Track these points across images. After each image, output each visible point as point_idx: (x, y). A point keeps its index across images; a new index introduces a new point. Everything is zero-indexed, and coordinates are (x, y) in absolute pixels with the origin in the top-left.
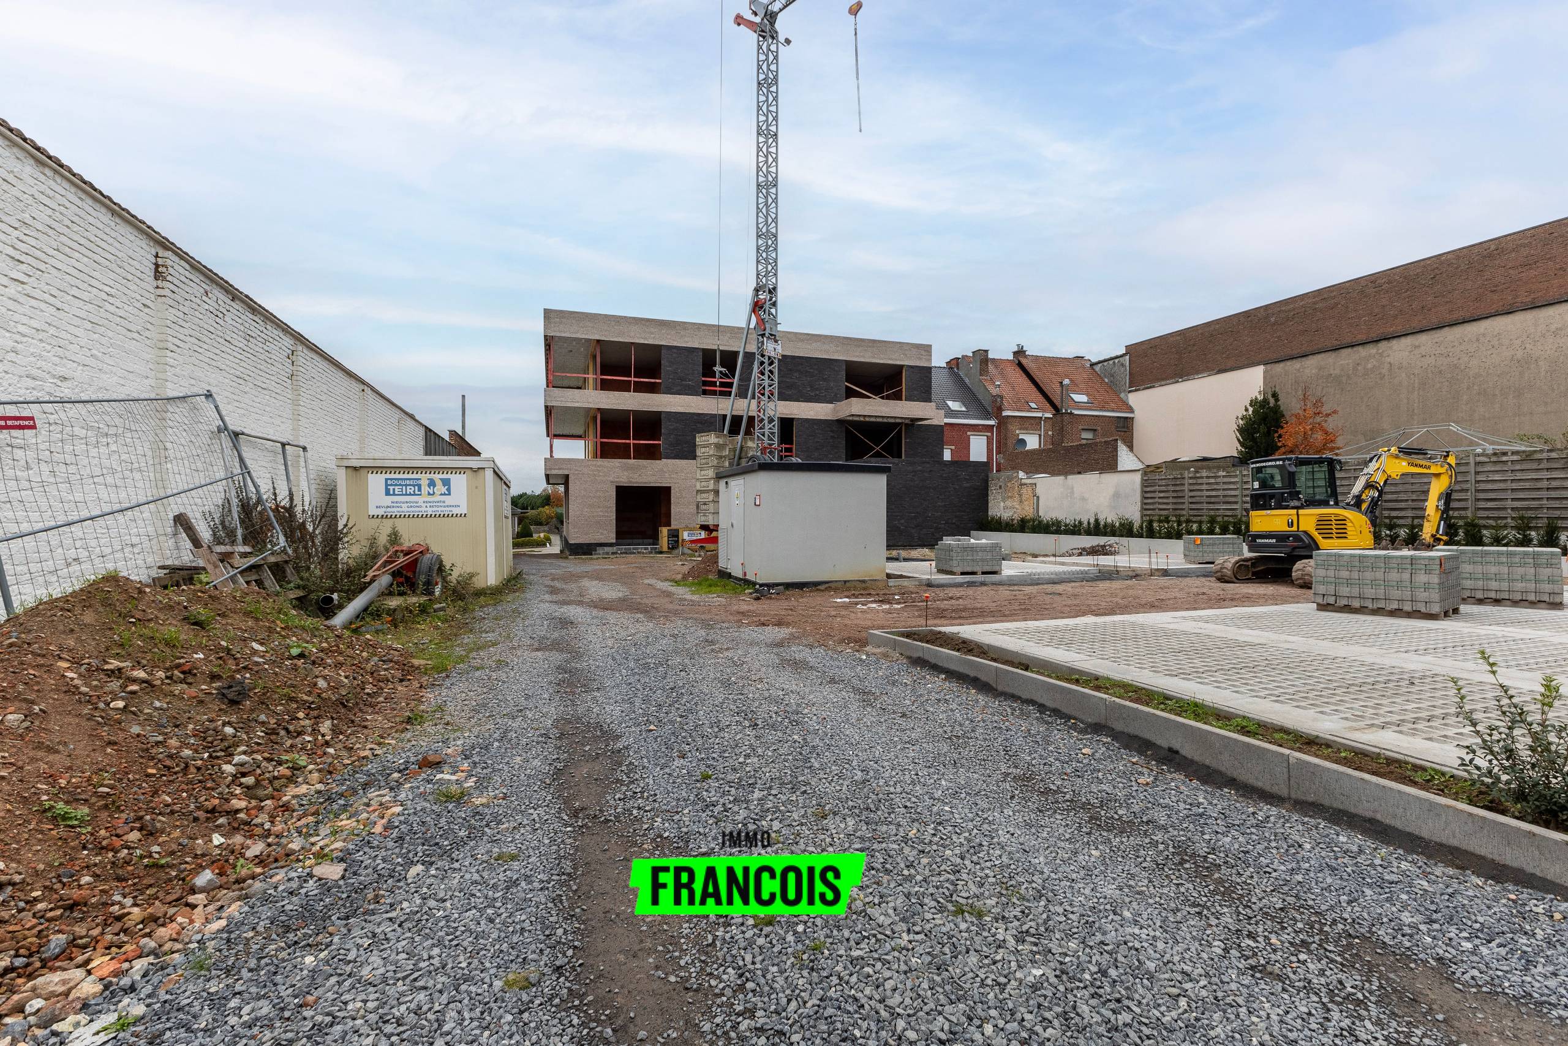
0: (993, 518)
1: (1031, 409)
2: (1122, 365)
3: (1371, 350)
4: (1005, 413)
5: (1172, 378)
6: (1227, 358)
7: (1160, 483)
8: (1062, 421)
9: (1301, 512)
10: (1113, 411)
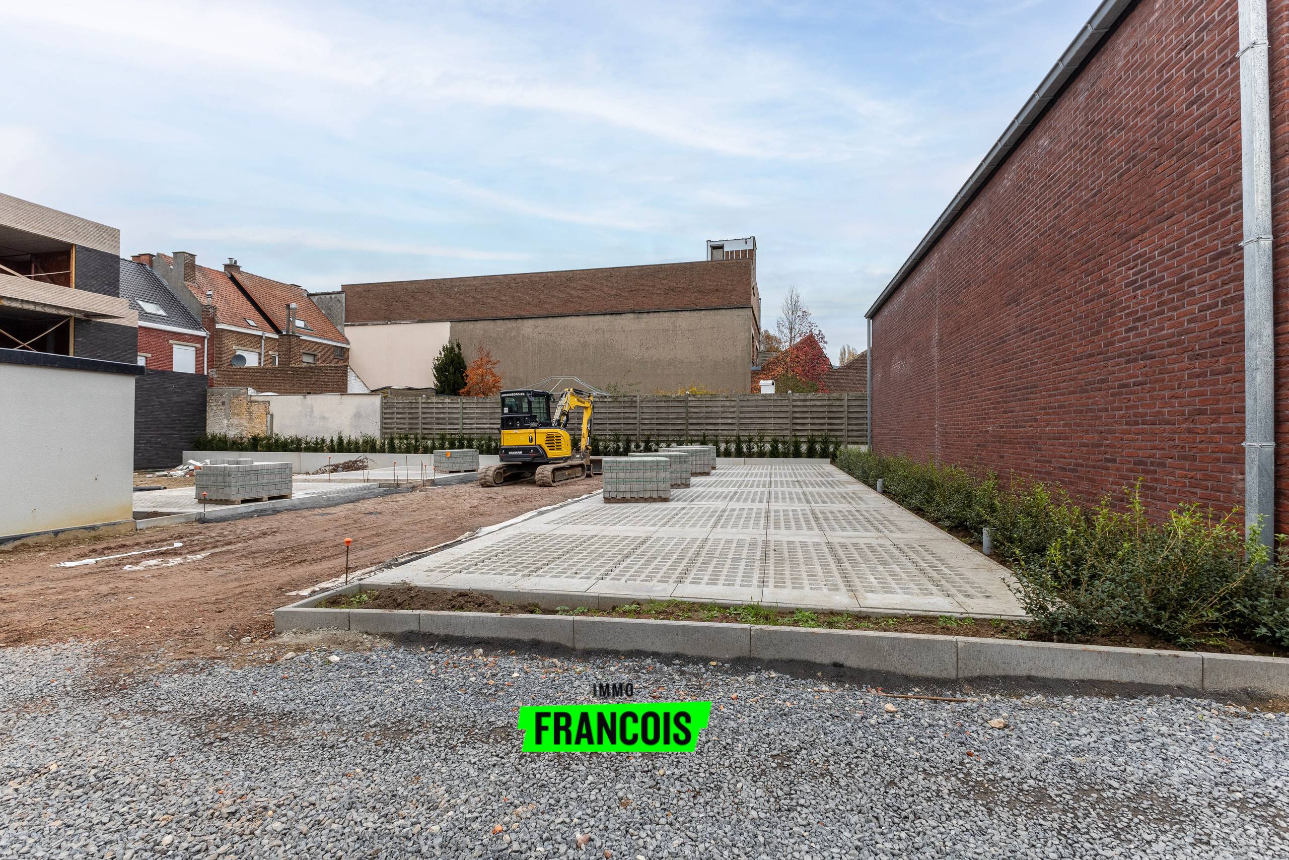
0: (214, 437)
1: (249, 326)
2: (339, 301)
3: (512, 324)
4: (218, 326)
5: (382, 320)
6: (425, 312)
7: (398, 406)
8: (290, 342)
9: (537, 431)
10: (331, 340)
